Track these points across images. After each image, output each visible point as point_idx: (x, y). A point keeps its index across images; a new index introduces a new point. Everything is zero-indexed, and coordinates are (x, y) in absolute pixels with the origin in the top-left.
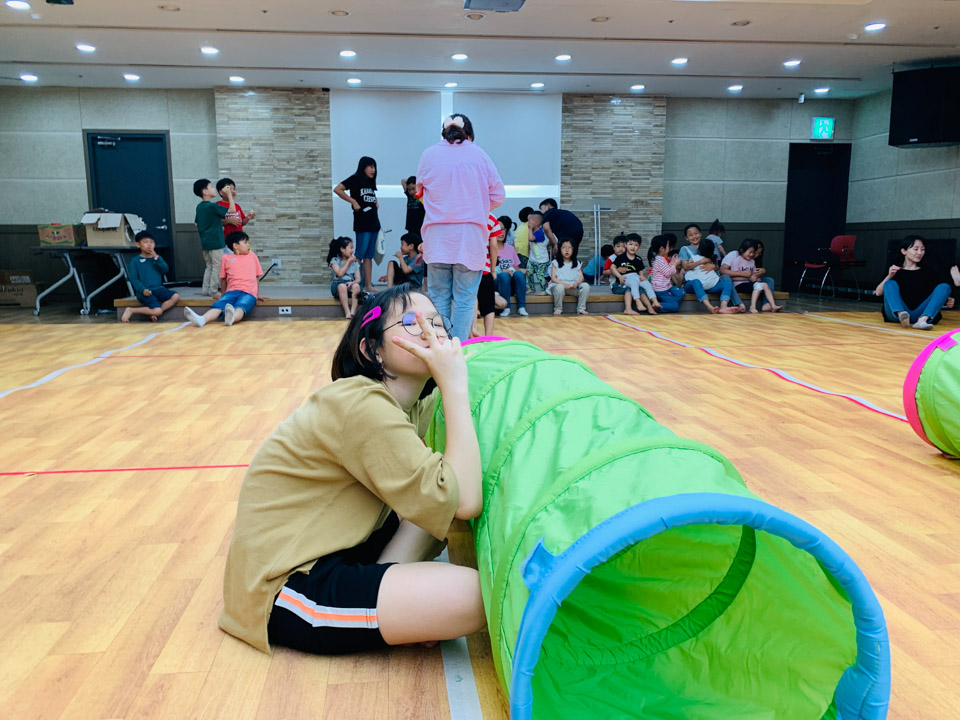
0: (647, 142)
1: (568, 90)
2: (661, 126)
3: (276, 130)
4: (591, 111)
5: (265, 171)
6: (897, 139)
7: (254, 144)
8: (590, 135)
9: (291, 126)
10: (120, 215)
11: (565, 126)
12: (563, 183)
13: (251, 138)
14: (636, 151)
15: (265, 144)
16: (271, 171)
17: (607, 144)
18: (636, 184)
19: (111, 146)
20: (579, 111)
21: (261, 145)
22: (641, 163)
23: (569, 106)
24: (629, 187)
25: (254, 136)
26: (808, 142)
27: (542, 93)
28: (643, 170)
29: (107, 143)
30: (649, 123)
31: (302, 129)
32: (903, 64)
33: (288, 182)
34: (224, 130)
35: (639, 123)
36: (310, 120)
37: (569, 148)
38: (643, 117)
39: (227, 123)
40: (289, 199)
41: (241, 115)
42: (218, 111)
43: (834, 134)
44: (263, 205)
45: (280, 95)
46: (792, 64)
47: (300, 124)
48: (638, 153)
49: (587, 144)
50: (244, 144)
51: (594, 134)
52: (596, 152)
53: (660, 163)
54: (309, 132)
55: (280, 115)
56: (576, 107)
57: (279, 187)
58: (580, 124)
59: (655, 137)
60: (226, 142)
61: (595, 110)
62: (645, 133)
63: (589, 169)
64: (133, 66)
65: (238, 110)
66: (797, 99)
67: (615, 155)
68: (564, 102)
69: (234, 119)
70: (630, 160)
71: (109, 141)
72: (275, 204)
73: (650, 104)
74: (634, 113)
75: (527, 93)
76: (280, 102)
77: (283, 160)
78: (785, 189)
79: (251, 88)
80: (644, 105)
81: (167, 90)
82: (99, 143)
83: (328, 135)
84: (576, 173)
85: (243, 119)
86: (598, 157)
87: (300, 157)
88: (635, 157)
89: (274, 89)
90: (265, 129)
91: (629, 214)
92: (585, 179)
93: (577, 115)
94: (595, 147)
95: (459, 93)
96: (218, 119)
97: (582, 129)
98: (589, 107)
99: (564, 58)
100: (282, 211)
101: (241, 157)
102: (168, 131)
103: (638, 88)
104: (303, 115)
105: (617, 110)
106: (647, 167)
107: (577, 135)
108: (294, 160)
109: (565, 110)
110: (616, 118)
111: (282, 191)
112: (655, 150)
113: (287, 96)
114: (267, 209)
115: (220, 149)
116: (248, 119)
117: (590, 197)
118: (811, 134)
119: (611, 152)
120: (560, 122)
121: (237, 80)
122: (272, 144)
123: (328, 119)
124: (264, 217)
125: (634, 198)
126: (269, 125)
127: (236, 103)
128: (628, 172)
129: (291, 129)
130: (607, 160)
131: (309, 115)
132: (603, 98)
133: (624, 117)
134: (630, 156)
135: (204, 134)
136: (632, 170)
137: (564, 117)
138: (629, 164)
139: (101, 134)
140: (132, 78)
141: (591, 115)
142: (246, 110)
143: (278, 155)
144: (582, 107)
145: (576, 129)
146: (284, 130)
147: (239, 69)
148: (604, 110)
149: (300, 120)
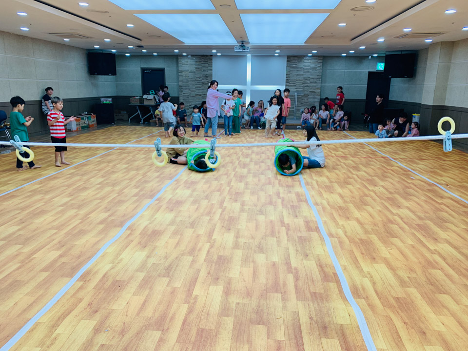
1: (288, 55)
2: (321, 66)
3: (196, 68)
4: (296, 61)
5: (193, 81)
7: (189, 73)
8: (295, 69)
9: (200, 67)
10: (153, 96)
11: (287, 66)
12: (286, 85)
16: (194, 81)
17: (302, 73)
21: (192, 73)
23: (289, 60)
24: (309, 87)
25: (189, 70)
26: (375, 71)
27: (280, 56)
29: (147, 72)
30: (316, 65)
31: (204, 68)
33: (199, 84)
34: (181, 68)
35: (313, 65)
36: (207, 65)
37: (288, 73)
38: (314, 63)
39: (182, 66)
40: (199, 90)
41: (186, 64)
42: (179, 62)
44: (192, 91)
48: (312, 75)
49: (295, 72)
50: (186, 73)
51: (297, 69)
52: (298, 75)
53: (320, 79)
54: (206, 69)
55: (198, 63)
56: (291, 60)
57: (196, 86)
58: (293, 66)
59: (318, 70)
60: (181, 72)
61: (298, 61)
62: (314, 69)
65: (185, 62)
68: (287, 58)
69: (184, 65)
70: (309, 78)
72: (195, 91)
73: (317, 59)
74: (311, 62)
75: (275, 56)
76: (197, 59)
77: (198, 78)
78: (366, 87)
79: (189, 55)
80: (315, 59)
81: (165, 56)
82: (145, 72)
83: (212, 70)
84: (291, 82)
86: (298, 77)
87: (203, 76)
88: (311, 77)
89: (196, 55)
90: (193, 68)
91: (309, 95)
92: (294, 84)
93: (292, 63)
94: (298, 73)
95: (252, 56)
96: (179, 65)
97: (293, 68)
98: (295, 60)
100: (197, 93)
101: (186, 76)
102: (165, 68)
104: (204, 63)
105: (305, 61)
106: (315, 80)
107: (291, 69)
108: (201, 78)
109: (287, 61)
110: (305, 64)
111: (197, 87)
112: (318, 74)
113: (199, 57)
114: (193, 93)
115: (179, 74)
116: (188, 65)
117: (295, 90)
118: (376, 68)
119: (303, 75)
121: (184, 54)
122: (195, 73)
123: (212, 65)
124: (192, 95)
125: (310, 90)
126: (195, 66)
127: (184, 60)
128: (308, 81)
130: (301, 78)
131: (206, 63)
133: (308, 64)
134: (309, 76)
135: (175, 69)
136: (310, 81)
137: (287, 64)
139: (146, 69)
140: (155, 54)
141: (296, 63)
142: (187, 62)
143: (197, 76)
144: (293, 60)
145: (291, 67)
146: (198, 68)
148: (301, 61)
149: (203, 65)
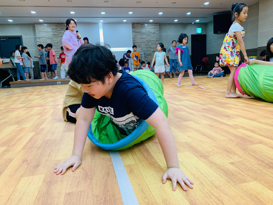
0: (155, 35)
1: (133, 22)
2: (158, 31)
3: (53, 35)
4: (139, 27)
6: (215, 32)
7: (47, 39)
8: (140, 34)
9: (57, 33)
10: (9, 59)
13: (46, 37)
14: (152, 38)
15: (50, 39)
17: (144, 36)
18: (153, 46)
19: (5, 40)
20: (136, 27)
21: (49, 39)
22: (154, 41)
24: (151, 47)
25: (47, 37)
26: (196, 34)
27: (126, 23)
28: (154, 43)
29: (3, 40)
30: (155, 30)
31: (60, 34)
32: (216, 13)
33: (58, 49)
34: (38, 35)
35: (152, 31)
36: (63, 32)
37: (134, 37)
38: (153, 29)
39: (39, 33)
41: (43, 31)
42: (36, 30)
43: (202, 32)
45: (54, 25)
46: (189, 13)
47: (60, 33)
48: (153, 38)
49: (139, 36)
50: (44, 39)
51: (141, 33)
52: (142, 38)
53: (158, 41)
55: (54, 30)
58: (137, 31)
59: (157, 34)
60: (39, 38)
61: (141, 27)
62: (154, 33)
63: (140, 43)
64: (11, 17)
65: (42, 29)
66: (192, 23)
67: (146, 39)
68: (132, 25)
69: (41, 32)
70: (151, 40)
71: (4, 39)
73: (155, 25)
74: (151, 28)
75: (122, 23)
76: (54, 27)
77: (56, 43)
78: (191, 46)
79: (45, 23)
80: (153, 25)
81: (21, 24)
82: (1, 40)
84: (137, 44)
85: (44, 32)
86: (142, 40)
88: (152, 39)
89: (52, 23)
90: (50, 35)
91: (151, 54)
92: (139, 45)
93: (136, 29)
94: (141, 37)
95: (104, 24)
96: (36, 32)
97: (137, 32)
98: (139, 26)
99: (131, 13)
102: (22, 36)
103: (151, 21)
104: (61, 30)
105: (146, 27)
106: (155, 42)
107: (136, 34)
108: (59, 43)
109: (133, 27)
110: (146, 29)
112: (157, 37)
113: (56, 25)
116: (45, 32)
117: (141, 50)
118: (196, 32)
119: (146, 38)
120: (132, 31)
121: (41, 21)
122: (52, 39)
125: (152, 50)
126: (52, 33)
127: (41, 27)
128: (150, 43)
129: (58, 34)
130: (145, 40)
131: (62, 30)
132: (142, 24)
133: (148, 29)
135: (32, 36)
136: (151, 43)
137: (132, 29)
138: (150, 41)
139: (1, 37)
140: (10, 21)
141: (140, 28)
142: (44, 29)
143: (54, 42)
144: (137, 26)
145: (136, 32)
146: (55, 35)
147: (42, 18)
148: (143, 27)
149: (60, 31)
